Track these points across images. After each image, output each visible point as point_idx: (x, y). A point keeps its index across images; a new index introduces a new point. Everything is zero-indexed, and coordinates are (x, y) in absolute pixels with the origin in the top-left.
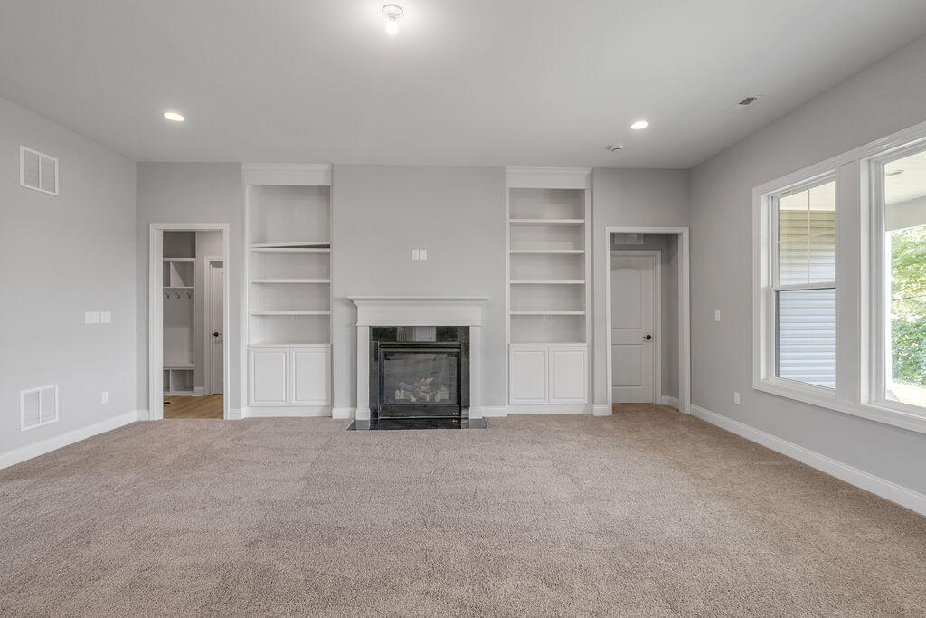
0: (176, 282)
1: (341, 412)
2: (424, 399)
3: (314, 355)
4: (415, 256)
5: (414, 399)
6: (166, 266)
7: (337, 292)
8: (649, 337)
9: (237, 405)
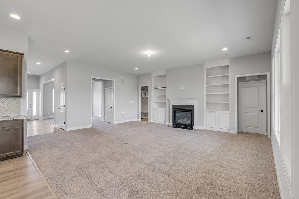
0: (143, 96)
1: (167, 123)
2: (184, 123)
3: (163, 110)
4: (182, 89)
5: (182, 122)
6: (142, 93)
7: (167, 97)
8: (262, 111)
9: (150, 120)
